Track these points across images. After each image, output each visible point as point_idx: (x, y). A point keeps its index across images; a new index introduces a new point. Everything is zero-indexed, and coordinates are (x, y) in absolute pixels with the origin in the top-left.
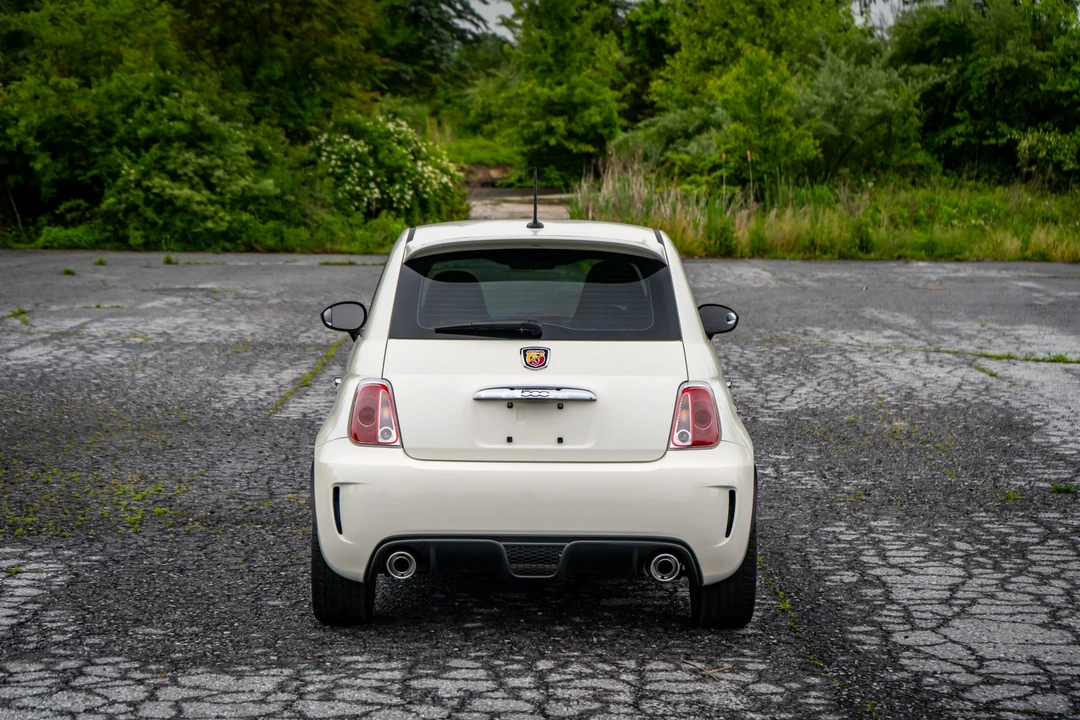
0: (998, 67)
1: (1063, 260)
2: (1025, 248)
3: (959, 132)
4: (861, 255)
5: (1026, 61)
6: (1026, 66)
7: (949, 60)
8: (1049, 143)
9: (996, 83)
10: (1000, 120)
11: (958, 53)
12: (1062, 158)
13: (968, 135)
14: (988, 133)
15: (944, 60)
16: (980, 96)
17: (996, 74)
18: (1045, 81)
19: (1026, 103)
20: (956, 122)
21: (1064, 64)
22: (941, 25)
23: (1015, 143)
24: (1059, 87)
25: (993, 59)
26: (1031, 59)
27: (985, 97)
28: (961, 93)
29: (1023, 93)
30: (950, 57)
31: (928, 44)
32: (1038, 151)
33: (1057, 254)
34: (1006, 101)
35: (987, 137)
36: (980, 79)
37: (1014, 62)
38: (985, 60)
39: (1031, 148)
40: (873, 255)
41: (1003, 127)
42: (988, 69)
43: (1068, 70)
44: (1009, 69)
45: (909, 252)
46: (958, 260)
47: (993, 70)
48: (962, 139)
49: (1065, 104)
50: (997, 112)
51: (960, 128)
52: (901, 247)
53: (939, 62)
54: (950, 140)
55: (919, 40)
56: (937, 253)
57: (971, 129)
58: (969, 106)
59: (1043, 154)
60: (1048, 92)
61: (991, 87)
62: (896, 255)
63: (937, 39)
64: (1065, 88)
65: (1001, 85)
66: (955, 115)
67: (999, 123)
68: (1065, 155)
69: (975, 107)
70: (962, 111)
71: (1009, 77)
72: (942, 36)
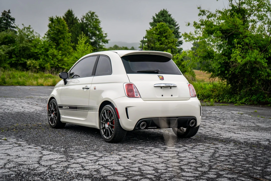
0: (21, 46)
1: (46, 86)
2: (37, 83)
3: (14, 60)
4: (4, 84)
5: (27, 45)
6: (27, 46)
7: (10, 45)
8: (34, 62)
9: (21, 49)
10: (22, 58)
11: (12, 43)
12: (36, 66)
13: (15, 61)
14: (20, 60)
15: (9, 44)
16: (17, 53)
17: (21, 48)
18: (31, 50)
19: (27, 54)
20: (13, 58)
21: (35, 46)
22: (8, 37)
23: (26, 62)
24: (35, 51)
25: (20, 45)
26: (28, 45)
27: (19, 52)
28: (13, 52)
29: (27, 52)
30: (10, 44)
31: (5, 41)
32: (31, 64)
33: (44, 84)
34: (23, 54)
35: (19, 61)
36: (17, 49)
37: (25, 45)
38: (18, 45)
39: (30, 63)
40: (6, 85)
41: (23, 59)
42: (19, 47)
43: (36, 48)
44: (23, 47)
45: (14, 84)
46: (25, 86)
47: (20, 47)
48: (14, 61)
49: (35, 54)
50: (21, 56)
51: (14, 59)
52: (12, 83)
53: (8, 45)
54: (11, 61)
55: (3, 40)
56: (20, 84)
57: (16, 59)
58: (15, 54)
59: (32, 65)
60: (32, 52)
61: (20, 51)
62: (11, 84)
63: (7, 40)
64: (36, 51)
65: (22, 50)
66: (13, 56)
67: (21, 58)
68: (37, 65)
69: (16, 55)
70: (14, 55)
71: (24, 49)
72: (8, 39)
